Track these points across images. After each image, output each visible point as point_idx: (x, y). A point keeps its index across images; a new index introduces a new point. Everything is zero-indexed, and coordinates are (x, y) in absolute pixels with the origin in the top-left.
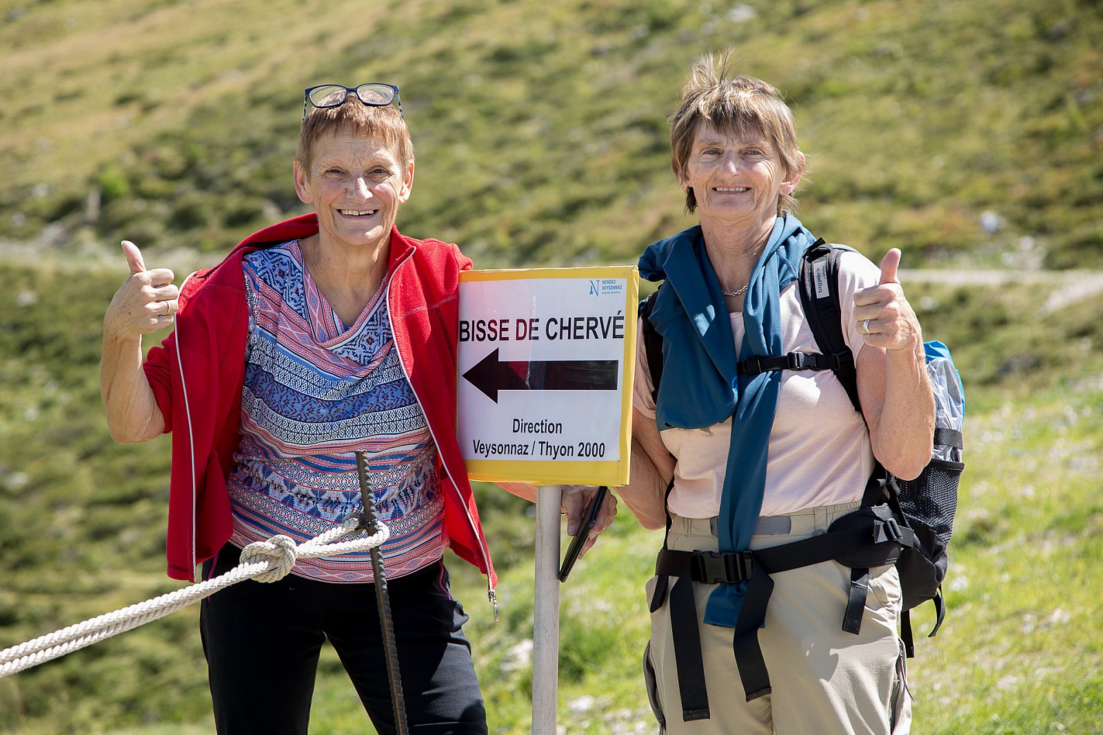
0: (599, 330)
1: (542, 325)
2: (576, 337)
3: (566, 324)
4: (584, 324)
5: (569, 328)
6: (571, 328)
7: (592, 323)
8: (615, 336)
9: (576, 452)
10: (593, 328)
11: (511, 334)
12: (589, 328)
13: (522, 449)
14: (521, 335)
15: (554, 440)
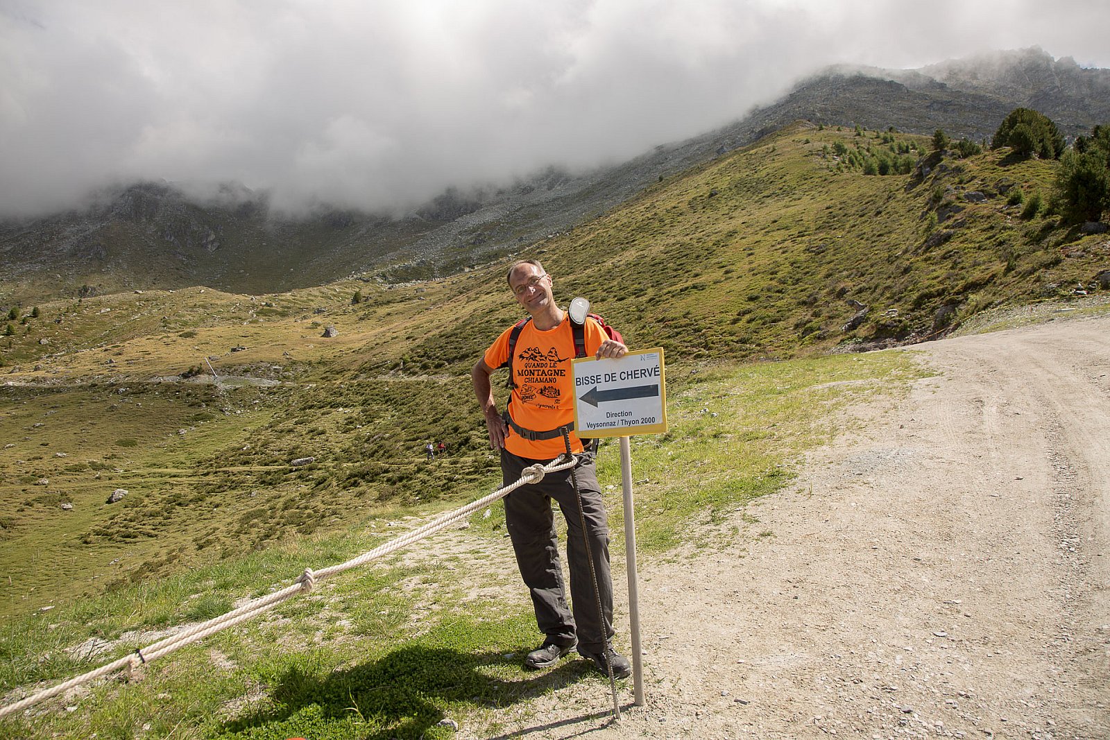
0: (647, 374)
1: (618, 376)
2: (635, 378)
3: (630, 373)
4: (639, 372)
5: (632, 375)
6: (633, 374)
7: (643, 372)
8: (655, 375)
9: (640, 422)
10: (644, 373)
11: (603, 379)
12: (641, 373)
13: (613, 424)
14: (607, 380)
15: (628, 418)
